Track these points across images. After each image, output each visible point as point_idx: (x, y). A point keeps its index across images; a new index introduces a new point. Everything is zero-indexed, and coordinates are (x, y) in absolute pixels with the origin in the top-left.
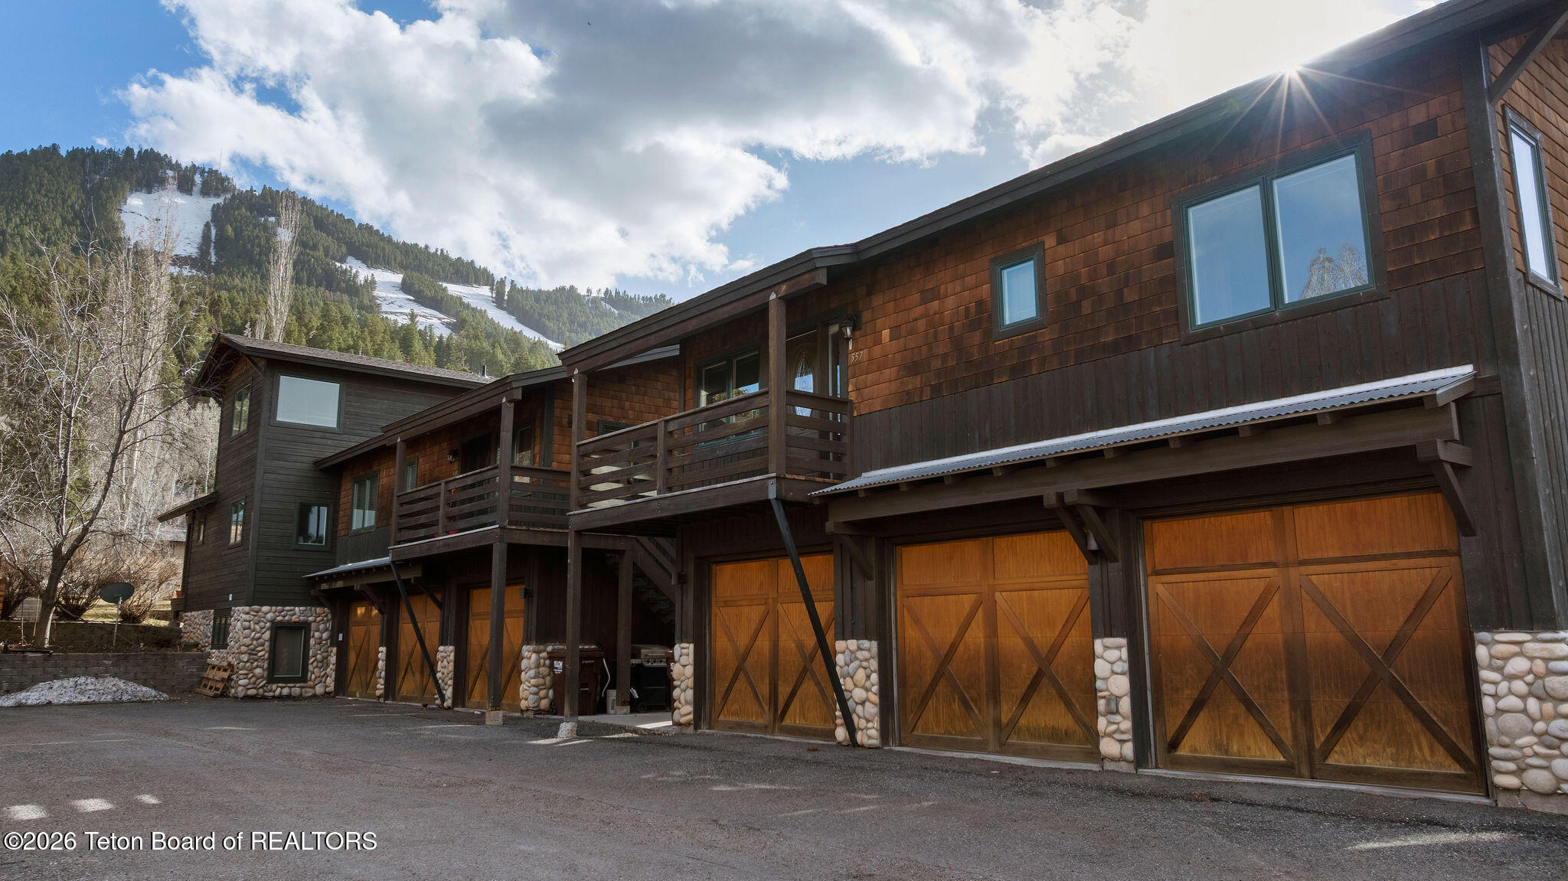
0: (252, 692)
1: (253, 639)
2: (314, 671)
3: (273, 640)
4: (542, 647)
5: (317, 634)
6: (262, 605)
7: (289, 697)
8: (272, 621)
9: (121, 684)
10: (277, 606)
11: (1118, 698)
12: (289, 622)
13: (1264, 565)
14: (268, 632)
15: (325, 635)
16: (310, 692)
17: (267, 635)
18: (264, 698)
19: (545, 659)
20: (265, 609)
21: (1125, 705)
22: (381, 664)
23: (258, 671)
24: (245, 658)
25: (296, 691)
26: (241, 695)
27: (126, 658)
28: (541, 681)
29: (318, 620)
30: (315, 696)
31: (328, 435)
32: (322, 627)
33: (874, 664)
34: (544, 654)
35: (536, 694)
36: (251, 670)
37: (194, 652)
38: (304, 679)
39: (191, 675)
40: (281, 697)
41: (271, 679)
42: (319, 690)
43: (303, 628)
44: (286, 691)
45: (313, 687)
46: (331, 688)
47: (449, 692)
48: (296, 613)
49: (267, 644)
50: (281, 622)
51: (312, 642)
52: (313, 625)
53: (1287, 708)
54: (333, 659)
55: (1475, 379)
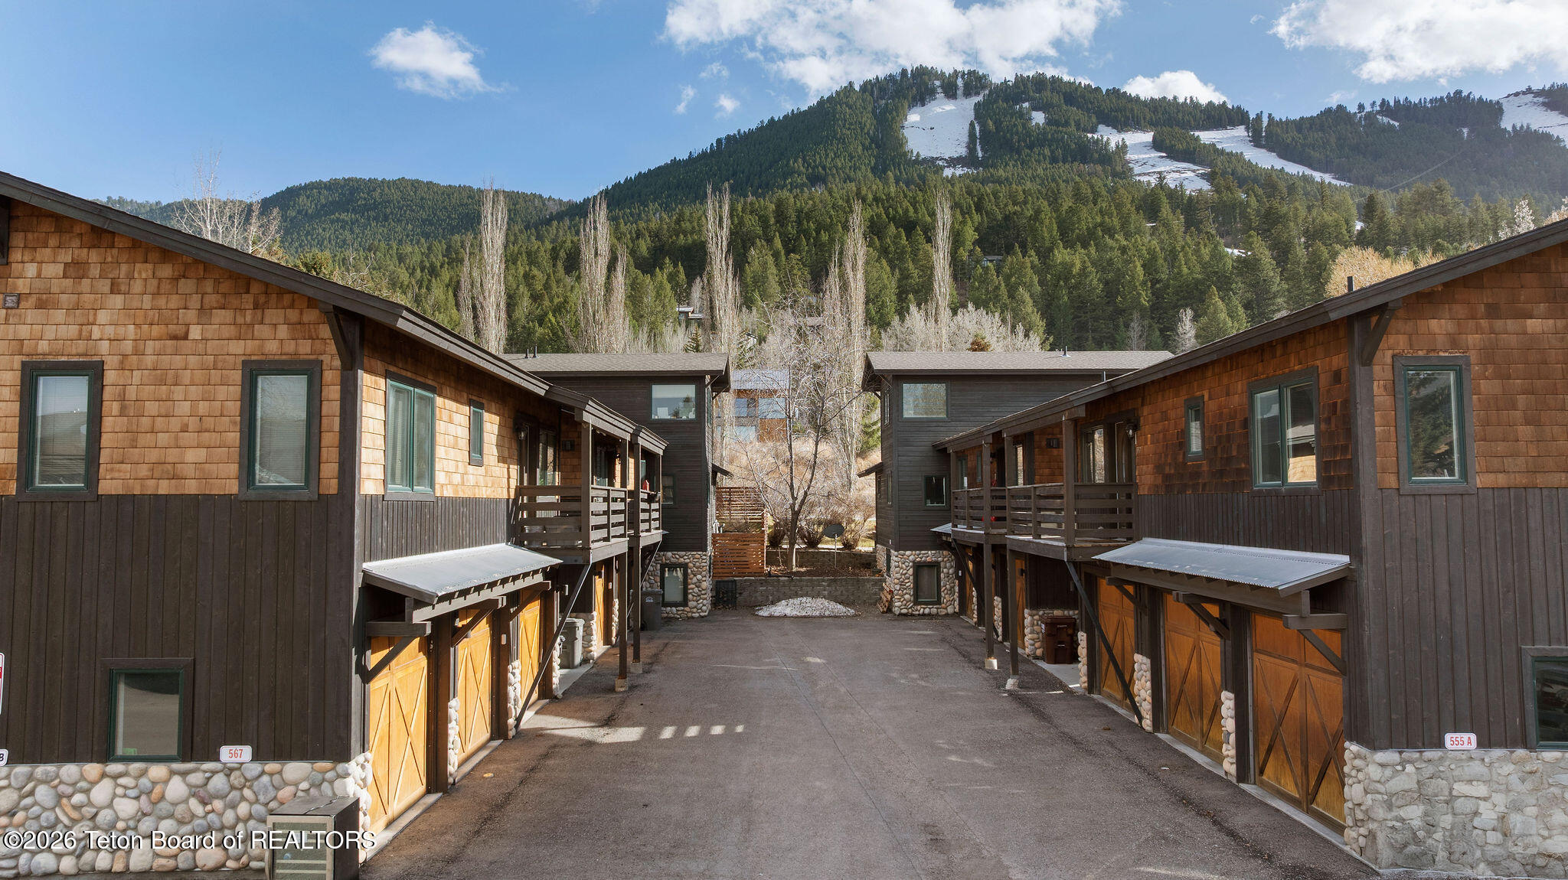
0: (904, 611)
1: (902, 574)
2: (946, 597)
3: (916, 575)
4: (1034, 612)
5: (945, 570)
6: (905, 550)
7: (929, 614)
8: (914, 562)
9: (826, 602)
10: (916, 550)
11: (1229, 734)
12: (924, 562)
13: (1293, 661)
14: (911, 570)
15: (951, 571)
16: (943, 612)
17: (911, 571)
18: (912, 615)
19: (1038, 621)
20: (908, 553)
21: (1232, 738)
22: (975, 599)
23: (907, 596)
24: (898, 587)
25: (934, 611)
26: (897, 613)
27: (835, 581)
28: (1036, 636)
29: (944, 558)
30: (947, 615)
31: (941, 424)
32: (948, 565)
33: (1148, 675)
34: (1036, 617)
35: (1033, 645)
36: (902, 596)
37: (877, 577)
38: (939, 602)
39: (875, 594)
40: (924, 615)
41: (916, 603)
42: (950, 610)
43: (934, 566)
44: (927, 611)
45: (946, 608)
46: (957, 610)
47: (1000, 631)
48: (929, 555)
49: (911, 578)
50: (919, 562)
51: (942, 575)
52: (942, 564)
53: (1300, 762)
54: (957, 589)
55: (1347, 568)
